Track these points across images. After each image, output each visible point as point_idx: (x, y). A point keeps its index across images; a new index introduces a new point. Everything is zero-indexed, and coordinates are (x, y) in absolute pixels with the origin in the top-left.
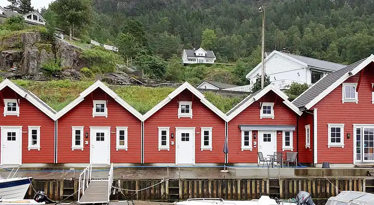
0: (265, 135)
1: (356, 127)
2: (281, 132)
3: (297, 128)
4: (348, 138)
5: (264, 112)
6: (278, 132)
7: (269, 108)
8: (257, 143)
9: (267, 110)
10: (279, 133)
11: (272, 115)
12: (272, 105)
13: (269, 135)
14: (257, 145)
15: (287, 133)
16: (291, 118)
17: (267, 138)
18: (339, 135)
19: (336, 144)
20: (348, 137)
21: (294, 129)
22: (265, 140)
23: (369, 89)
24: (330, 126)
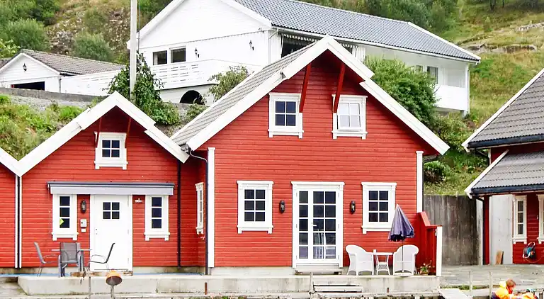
0: (106, 206)
1: (298, 187)
2: (143, 197)
3: (178, 190)
4: (281, 211)
5: (106, 154)
6: (135, 197)
7: (116, 144)
8: (88, 223)
9: (111, 150)
10: (138, 199)
11: (121, 161)
12: (121, 137)
13: (116, 206)
14: (88, 227)
15: (157, 201)
16: (166, 168)
17: (111, 211)
18: (261, 205)
19: (255, 226)
20: (282, 209)
21: (170, 191)
22: (106, 216)
23: (326, 106)
24: (243, 185)
